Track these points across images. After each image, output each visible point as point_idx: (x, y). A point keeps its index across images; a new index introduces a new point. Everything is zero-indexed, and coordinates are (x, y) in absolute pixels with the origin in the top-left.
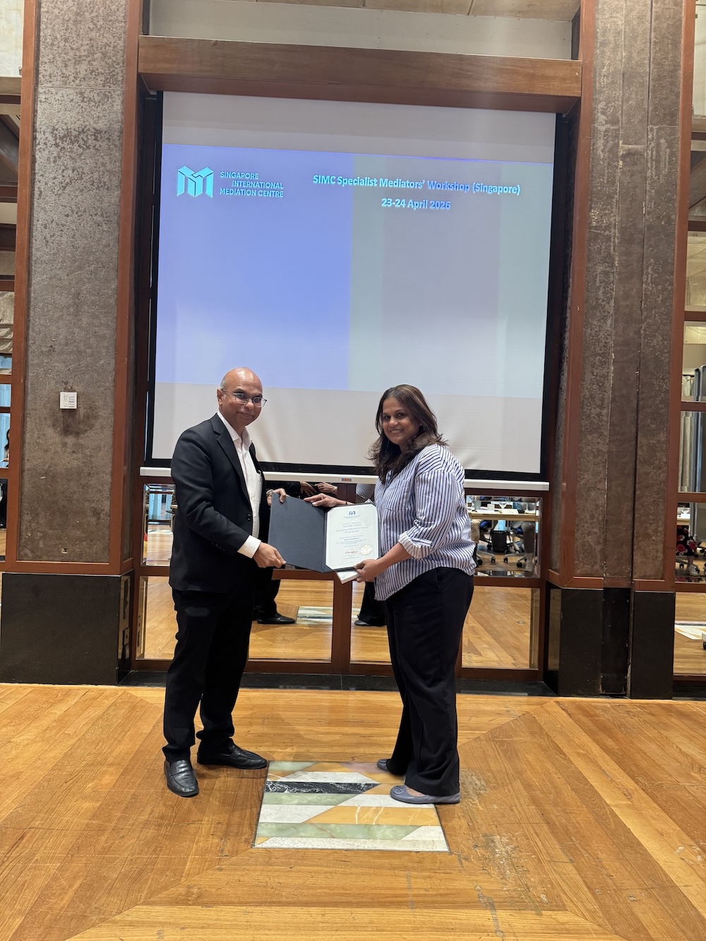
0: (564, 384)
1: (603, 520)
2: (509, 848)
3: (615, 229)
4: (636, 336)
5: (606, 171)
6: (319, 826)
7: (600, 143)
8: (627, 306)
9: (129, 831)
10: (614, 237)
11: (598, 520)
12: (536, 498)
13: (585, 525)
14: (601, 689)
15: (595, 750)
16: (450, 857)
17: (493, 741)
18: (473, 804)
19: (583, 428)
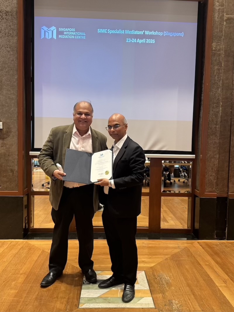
0: (201, 115)
1: (217, 170)
2: (178, 305)
3: (222, 51)
4: (231, 95)
5: (219, 27)
6: (104, 298)
7: (216, 15)
8: (227, 83)
9: (29, 302)
10: (222, 54)
11: (215, 170)
12: (190, 161)
13: (210, 172)
14: (215, 237)
15: (213, 263)
16: (155, 310)
17: (173, 260)
18: (164, 287)
19: (209, 133)
